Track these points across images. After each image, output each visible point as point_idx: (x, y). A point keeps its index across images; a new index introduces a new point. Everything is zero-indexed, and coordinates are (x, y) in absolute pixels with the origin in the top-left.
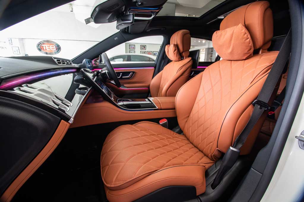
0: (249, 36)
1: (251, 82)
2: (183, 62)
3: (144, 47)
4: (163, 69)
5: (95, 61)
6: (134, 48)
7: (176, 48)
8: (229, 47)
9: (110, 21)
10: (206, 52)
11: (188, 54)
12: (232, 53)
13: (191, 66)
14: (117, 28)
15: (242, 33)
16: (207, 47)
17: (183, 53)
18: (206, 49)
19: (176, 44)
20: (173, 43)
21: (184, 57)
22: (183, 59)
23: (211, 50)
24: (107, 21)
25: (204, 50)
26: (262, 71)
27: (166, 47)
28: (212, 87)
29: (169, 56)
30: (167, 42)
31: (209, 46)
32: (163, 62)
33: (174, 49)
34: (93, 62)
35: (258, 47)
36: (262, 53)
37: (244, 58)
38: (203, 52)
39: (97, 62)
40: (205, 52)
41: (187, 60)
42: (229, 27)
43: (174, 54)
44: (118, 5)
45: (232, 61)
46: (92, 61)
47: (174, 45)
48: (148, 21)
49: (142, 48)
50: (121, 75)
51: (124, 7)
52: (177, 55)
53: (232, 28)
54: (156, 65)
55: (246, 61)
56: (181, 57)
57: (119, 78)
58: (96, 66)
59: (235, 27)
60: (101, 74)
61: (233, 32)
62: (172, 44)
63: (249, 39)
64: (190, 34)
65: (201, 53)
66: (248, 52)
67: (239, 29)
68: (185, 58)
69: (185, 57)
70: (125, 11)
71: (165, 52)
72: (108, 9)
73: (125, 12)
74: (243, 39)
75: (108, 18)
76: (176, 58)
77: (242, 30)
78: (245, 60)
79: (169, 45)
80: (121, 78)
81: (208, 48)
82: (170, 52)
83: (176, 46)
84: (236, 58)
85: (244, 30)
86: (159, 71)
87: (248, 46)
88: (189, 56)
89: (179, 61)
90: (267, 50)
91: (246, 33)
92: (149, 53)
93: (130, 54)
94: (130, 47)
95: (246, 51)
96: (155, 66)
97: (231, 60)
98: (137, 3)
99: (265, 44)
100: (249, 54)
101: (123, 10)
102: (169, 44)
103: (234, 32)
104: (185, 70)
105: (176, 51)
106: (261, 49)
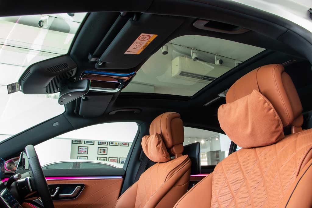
0: (271, 105)
1: (296, 174)
2: (174, 162)
3: (104, 150)
4: (138, 179)
5: (11, 163)
6: (86, 152)
7: (161, 139)
8: (247, 124)
9: (49, 91)
10: (208, 159)
11: (182, 150)
12: (253, 134)
13: (189, 169)
14: (61, 102)
15: (260, 101)
16: (208, 150)
17: (174, 148)
18: (208, 153)
19: (160, 133)
20: (155, 132)
21: (174, 156)
22: (175, 158)
23: (215, 155)
24: (45, 90)
25: (206, 155)
26: (307, 153)
27: (144, 139)
28: (233, 197)
29: (148, 154)
30: (144, 132)
31: (211, 148)
32: (138, 167)
33: (157, 140)
34: (6, 164)
35: (288, 123)
36: (296, 132)
37: (274, 139)
38: (204, 159)
39: (14, 164)
40: (206, 159)
41: (180, 159)
42: (238, 98)
43: (158, 149)
44: (65, 65)
45: (257, 149)
46: (5, 162)
47: (157, 134)
48: (112, 96)
49: (100, 152)
50: (57, 191)
51: (75, 70)
52: (163, 151)
53: (244, 98)
54: (126, 172)
55: (277, 144)
56: (169, 154)
57: (52, 197)
58: (10, 172)
59: (248, 96)
60: (16, 184)
61: (247, 102)
62: (153, 134)
63: (272, 110)
64: (181, 118)
65: (202, 161)
66: (277, 129)
67: (255, 97)
68: (178, 157)
69: (177, 154)
70: (75, 76)
71: (141, 148)
72: (49, 71)
73: (75, 78)
74: (265, 109)
75: (46, 85)
76: (161, 157)
77: (259, 97)
78: (275, 143)
79: (147, 136)
80: (57, 197)
81: (211, 152)
82: (150, 145)
83: (161, 137)
84: (260, 142)
85: (262, 97)
86: (131, 184)
87: (274, 120)
88: (184, 153)
89: (167, 162)
90: (301, 128)
91: (266, 102)
92: (113, 160)
93: (79, 160)
94: (79, 150)
95: (273, 128)
96: (123, 174)
97: (255, 148)
98: (96, 64)
99: (296, 118)
100: (278, 134)
101: (74, 74)
102: (148, 134)
103: (249, 101)
104: (180, 174)
105: (161, 144)
106: (293, 127)
